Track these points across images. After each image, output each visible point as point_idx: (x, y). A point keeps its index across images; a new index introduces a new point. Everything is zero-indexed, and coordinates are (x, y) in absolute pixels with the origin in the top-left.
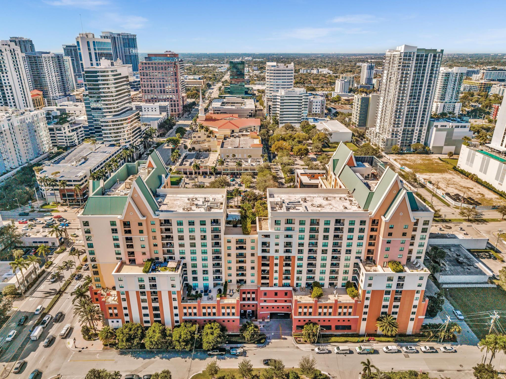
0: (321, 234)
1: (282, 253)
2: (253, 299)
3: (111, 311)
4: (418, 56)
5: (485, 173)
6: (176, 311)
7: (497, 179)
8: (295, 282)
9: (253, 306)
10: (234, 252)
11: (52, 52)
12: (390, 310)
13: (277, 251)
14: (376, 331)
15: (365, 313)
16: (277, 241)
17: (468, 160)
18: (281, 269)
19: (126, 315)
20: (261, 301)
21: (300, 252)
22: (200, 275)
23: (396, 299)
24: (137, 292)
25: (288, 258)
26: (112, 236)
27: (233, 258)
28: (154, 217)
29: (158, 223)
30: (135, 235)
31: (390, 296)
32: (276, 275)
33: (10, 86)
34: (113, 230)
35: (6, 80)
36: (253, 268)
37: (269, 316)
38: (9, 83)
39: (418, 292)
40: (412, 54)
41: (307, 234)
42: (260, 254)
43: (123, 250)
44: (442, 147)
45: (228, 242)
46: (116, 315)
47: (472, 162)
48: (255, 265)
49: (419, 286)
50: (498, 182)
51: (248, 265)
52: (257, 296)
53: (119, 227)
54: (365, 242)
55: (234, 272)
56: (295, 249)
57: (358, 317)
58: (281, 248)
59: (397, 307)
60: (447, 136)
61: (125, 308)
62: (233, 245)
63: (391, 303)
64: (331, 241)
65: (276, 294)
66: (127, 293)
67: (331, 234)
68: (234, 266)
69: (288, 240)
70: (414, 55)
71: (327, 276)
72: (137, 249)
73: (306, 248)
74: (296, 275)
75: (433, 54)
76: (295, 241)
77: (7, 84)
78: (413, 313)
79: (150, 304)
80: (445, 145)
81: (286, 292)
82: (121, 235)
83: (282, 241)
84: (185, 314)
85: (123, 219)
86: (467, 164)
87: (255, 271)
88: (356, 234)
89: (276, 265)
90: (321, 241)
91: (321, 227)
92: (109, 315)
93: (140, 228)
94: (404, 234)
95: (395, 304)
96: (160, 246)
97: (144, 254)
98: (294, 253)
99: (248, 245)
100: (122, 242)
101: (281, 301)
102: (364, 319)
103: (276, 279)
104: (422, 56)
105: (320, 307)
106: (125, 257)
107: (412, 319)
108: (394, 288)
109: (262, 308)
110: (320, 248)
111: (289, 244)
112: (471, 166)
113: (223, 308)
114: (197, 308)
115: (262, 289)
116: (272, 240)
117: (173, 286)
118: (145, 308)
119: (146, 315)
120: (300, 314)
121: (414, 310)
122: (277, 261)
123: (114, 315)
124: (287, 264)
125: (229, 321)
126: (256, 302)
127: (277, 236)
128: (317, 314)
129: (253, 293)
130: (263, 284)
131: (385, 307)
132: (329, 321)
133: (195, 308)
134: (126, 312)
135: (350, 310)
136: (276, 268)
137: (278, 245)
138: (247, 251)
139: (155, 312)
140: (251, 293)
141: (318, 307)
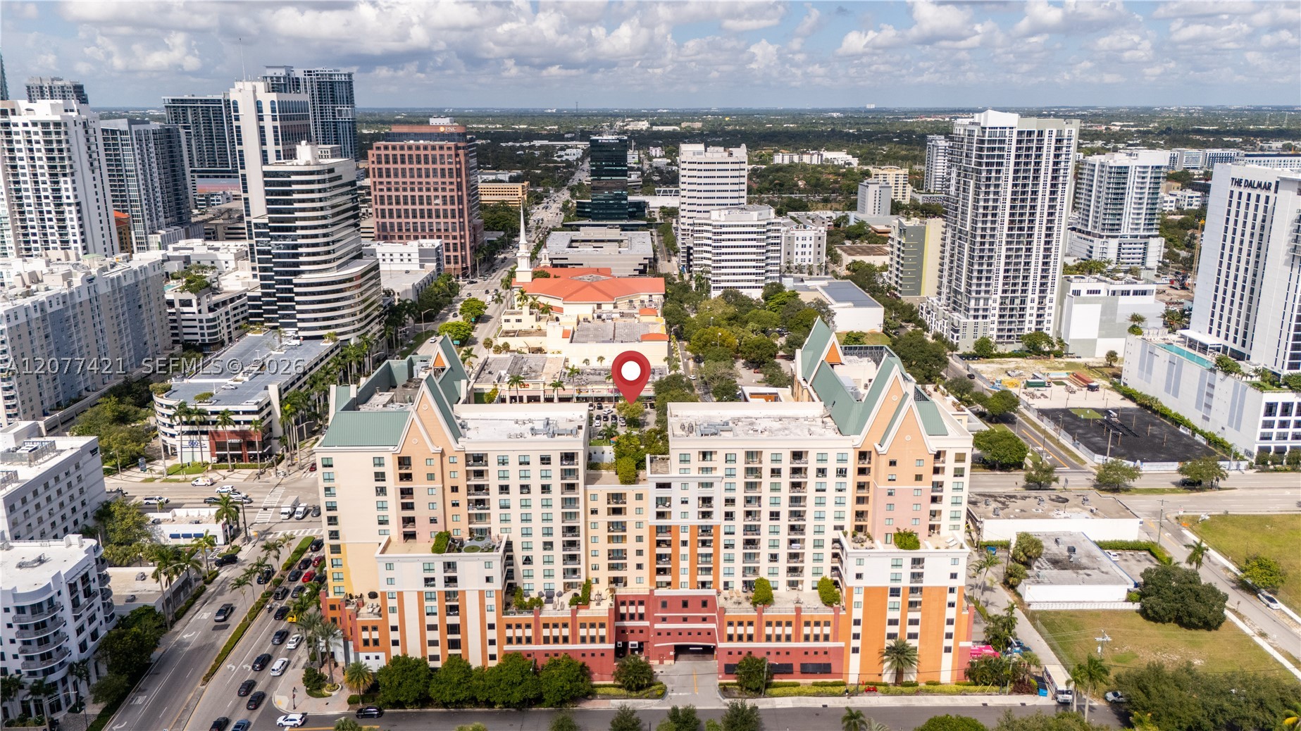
0: (766, 480)
1: (695, 520)
2: (641, 617)
3: (365, 635)
4: (1020, 134)
5: (1176, 394)
6: (492, 634)
7: (1198, 407)
8: (722, 579)
9: (641, 631)
10: (603, 519)
13: (685, 514)
14: (880, 675)
15: (856, 636)
16: (685, 494)
17: (1141, 367)
18: (693, 551)
19: (395, 643)
20: (656, 620)
22: (538, 566)
23: (912, 604)
24: (420, 593)
25: (706, 530)
26: (374, 485)
27: (602, 532)
28: (455, 447)
29: (461, 460)
30: (418, 484)
31: (899, 599)
32: (684, 564)
34: (377, 474)
37: (672, 653)
39: (952, 590)
40: (1007, 130)
41: (740, 479)
42: (653, 521)
43: (394, 513)
44: (1094, 342)
45: (592, 500)
46: (376, 642)
47: (1150, 371)
49: (954, 576)
50: (1201, 414)
51: (630, 546)
52: (647, 609)
53: (391, 469)
54: (849, 494)
55: (603, 560)
56: (719, 508)
57: (841, 644)
58: (694, 508)
59: (914, 622)
60: (1103, 313)
61: (394, 629)
62: (602, 505)
63: (904, 615)
64: (785, 493)
65: (685, 604)
66: (400, 594)
67: (785, 480)
68: (604, 547)
69: (706, 492)
70: (1011, 133)
71: (783, 565)
72: (421, 511)
73: (739, 509)
74: (723, 565)
75: (1055, 131)
76: (718, 494)
78: (949, 636)
79: (442, 619)
81: (704, 599)
82: (393, 484)
83: (694, 493)
84: (510, 640)
85: (398, 451)
87: (645, 560)
88: (831, 480)
89: (684, 543)
90: (766, 493)
91: (767, 466)
92: (361, 644)
93: (430, 470)
94: (919, 478)
95: (912, 615)
96: (463, 504)
97: (433, 521)
98: (718, 519)
99: (631, 506)
101: (695, 620)
102: (855, 650)
103: (684, 572)
104: (1030, 133)
105: (769, 623)
106: (395, 529)
107: (948, 650)
108: (906, 582)
109: (659, 634)
110: (766, 508)
111: (707, 501)
112: (1148, 381)
113: (583, 626)
114: (533, 626)
115: (658, 593)
116: (675, 493)
117: (488, 579)
118: (432, 628)
119: (433, 643)
120: (730, 638)
121: (950, 629)
122: (684, 536)
123: (371, 643)
124: (704, 543)
125: (593, 655)
126: (646, 623)
127: (685, 486)
128: (764, 638)
129: (641, 603)
130: (659, 585)
131: (893, 622)
132: (788, 653)
133: (528, 626)
134: (394, 636)
135: (827, 630)
136: (684, 550)
137: (686, 502)
138: (629, 518)
139: (451, 637)
140: (637, 603)
141: (764, 623)
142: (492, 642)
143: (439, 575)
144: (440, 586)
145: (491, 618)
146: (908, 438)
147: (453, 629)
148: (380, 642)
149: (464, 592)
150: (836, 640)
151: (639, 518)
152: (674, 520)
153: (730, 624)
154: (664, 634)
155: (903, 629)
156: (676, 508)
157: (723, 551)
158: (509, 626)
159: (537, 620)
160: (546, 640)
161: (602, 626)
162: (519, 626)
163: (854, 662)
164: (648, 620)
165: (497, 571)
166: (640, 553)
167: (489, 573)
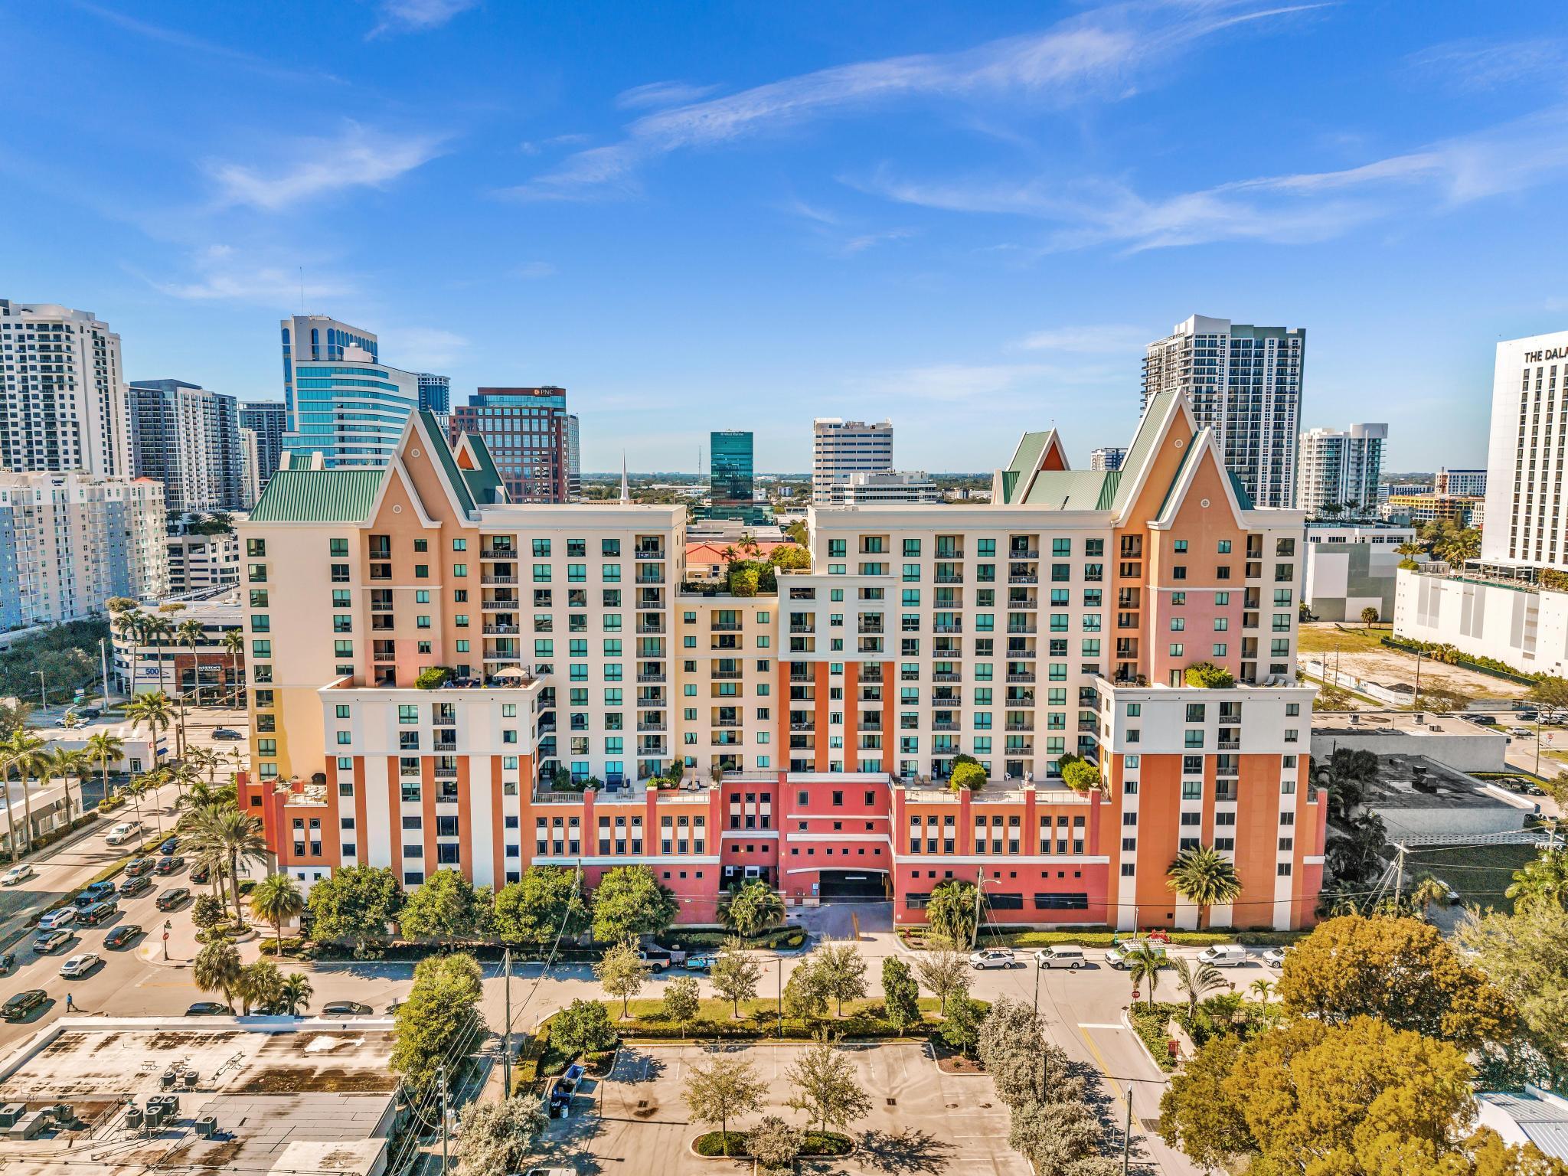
0: (970, 586)
1: (851, 653)
2: (765, 823)
3: (299, 835)
4: (1235, 345)
5: (1478, 634)
6: (512, 837)
7: (1515, 642)
8: (899, 756)
9: (765, 849)
10: (705, 656)
11: (205, 388)
12: (1207, 832)
13: (837, 645)
14: (1170, 916)
15: (1129, 844)
16: (837, 608)
17: (1422, 609)
18: (851, 708)
19: (349, 850)
20: (791, 826)
21: (909, 647)
22: (596, 732)
23: (1222, 791)
24: (392, 760)
25: (873, 673)
26: (328, 588)
27: (703, 678)
28: (464, 523)
29: (473, 547)
30: (403, 584)
31: (1200, 778)
32: (836, 731)
33: (75, 424)
34: (335, 569)
35: (68, 406)
36: (763, 714)
37: (816, 886)
38: (73, 415)
39: (1289, 762)
40: (1219, 340)
41: (927, 587)
42: (787, 656)
43: (360, 638)
44: (1342, 601)
45: (687, 621)
46: (316, 848)
47: (1435, 612)
48: (771, 702)
49: (1291, 738)
50: (1520, 651)
51: (748, 703)
52: (776, 809)
53: (356, 558)
54: (1106, 612)
55: (703, 727)
56: (892, 636)
57: (1105, 859)
58: (851, 634)
59: (1225, 819)
60: (1351, 565)
61: (348, 824)
62: (703, 632)
63: (1208, 807)
64: (1001, 611)
65: (838, 798)
66: (359, 760)
67: (1001, 586)
68: (706, 704)
69: (872, 607)
70: (1223, 343)
71: (998, 734)
72: (404, 634)
73: (926, 637)
74: (900, 733)
75: (1276, 340)
76: (892, 610)
77: (69, 417)
78: (1286, 844)
79: (429, 809)
80: (1350, 594)
81: (870, 790)
82: (358, 587)
83: (853, 608)
84: (542, 848)
85: (370, 526)
86: (1421, 622)
87: (771, 725)
88: (1077, 586)
89: (836, 694)
90: (970, 612)
91: (971, 562)
92: (291, 850)
93: (420, 558)
94: (1223, 573)
95: (1222, 807)
96: (476, 625)
97: (425, 649)
98: (890, 651)
99: (749, 633)
100: (359, 613)
101: (854, 826)
102: (1128, 870)
103: (836, 746)
104: (1248, 344)
105: (981, 821)
106: (362, 663)
107: (1284, 869)
108: (1211, 747)
109: (795, 851)
110: (969, 636)
111: (873, 622)
112: (1434, 625)
113: (667, 821)
114: (582, 821)
115: (793, 778)
116: (821, 608)
117: (508, 737)
118: (412, 823)
119: (413, 852)
120: (916, 846)
121: (1286, 831)
122: (837, 681)
123: (308, 849)
124: (868, 695)
125: (683, 875)
126: (770, 834)
127: (837, 596)
128: (973, 846)
129: (765, 798)
130: (797, 766)
131: (1191, 819)
132: (1013, 875)
133: (574, 822)
134: (348, 837)
135: (1080, 833)
136: (837, 706)
137: (840, 623)
138: (747, 655)
139: (442, 840)
140: (758, 797)
141: (973, 820)
142: (513, 851)
143: (426, 729)
144: (426, 748)
145: (512, 806)
146: (1205, 503)
147: (448, 825)
148: (323, 850)
149: (466, 760)
150: (1095, 852)
151: (763, 654)
152: (821, 653)
153: (916, 820)
154: (804, 853)
156: (823, 634)
157: (900, 710)
160: (605, 848)
161: (699, 821)
162: (558, 822)
163: (1127, 889)
164: (777, 828)
165: (525, 721)
167: (509, 725)
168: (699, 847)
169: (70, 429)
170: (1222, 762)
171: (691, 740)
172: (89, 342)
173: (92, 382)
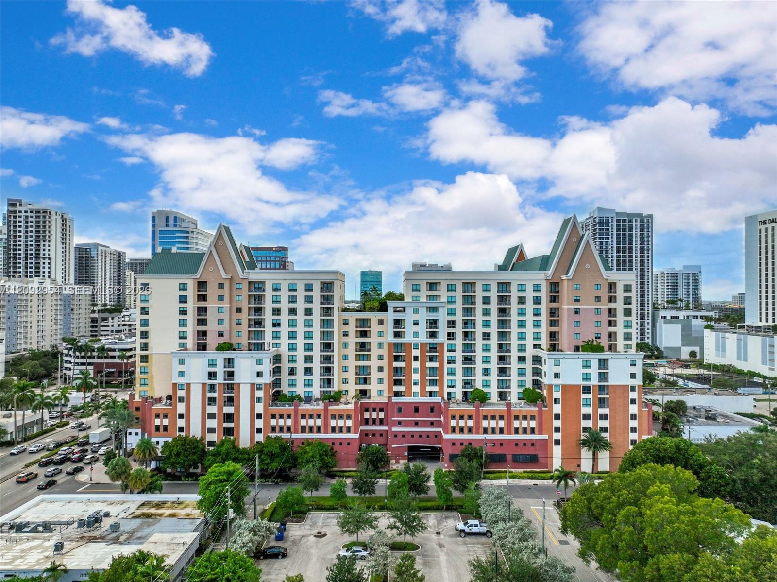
0: (479, 306)
1: (423, 338)
2: (381, 422)
3: (157, 422)
4: (618, 221)
5: (746, 360)
6: (259, 423)
8: (446, 390)
9: (381, 435)
10: (353, 340)
13: (416, 335)
15: (557, 430)
16: (416, 317)
17: (717, 349)
18: (423, 365)
19: (181, 429)
20: (394, 424)
21: (451, 336)
22: (300, 377)
23: (602, 403)
24: (204, 385)
25: (433, 348)
26: (177, 306)
27: (352, 351)
28: (242, 276)
29: (245, 287)
30: (212, 304)
31: (590, 396)
32: (416, 377)
33: (50, 259)
34: (181, 297)
35: (47, 250)
37: (406, 454)
38: (49, 255)
39: (633, 389)
40: (610, 219)
41: (459, 306)
42: (391, 339)
43: (191, 329)
45: (344, 324)
46: (166, 428)
47: (724, 350)
48: (384, 363)
49: (633, 377)
51: (373, 363)
52: (386, 415)
53: (191, 293)
54: (544, 318)
55: (351, 376)
56: (443, 330)
57: (545, 437)
58: (423, 330)
59: (604, 417)
60: (683, 330)
61: (181, 416)
62: (352, 328)
63: (595, 411)
64: (494, 318)
65: (417, 410)
66: (188, 385)
67: (494, 306)
68: (352, 363)
69: (433, 316)
70: (612, 220)
71: (494, 378)
72: (212, 327)
73: (459, 330)
74: (446, 378)
75: (639, 219)
76: (442, 318)
77: (47, 256)
78: (634, 430)
79: (220, 409)
80: (683, 345)
81: (432, 405)
82: (191, 305)
83: (423, 316)
84: (273, 429)
85: (198, 277)
86: (718, 355)
87: (384, 375)
88: (530, 306)
89: (416, 359)
90: (479, 318)
91: (479, 295)
92: (153, 429)
93: (220, 292)
94: (598, 299)
95: (602, 411)
96: (245, 323)
98: (442, 338)
99: (374, 328)
100: (191, 318)
101: (424, 424)
102: (557, 442)
103: (415, 384)
105: (485, 418)
108: (595, 381)
109: (396, 436)
110: (479, 330)
111: (433, 323)
112: (724, 356)
113: (333, 417)
114: (293, 416)
115: (395, 399)
116: (409, 317)
117: (259, 374)
118: (212, 416)
119: (212, 430)
120: (454, 430)
121: (633, 423)
122: (416, 352)
123: (162, 429)
124: (431, 359)
125: (341, 444)
126: (385, 428)
127: (416, 310)
128: (481, 430)
129: (381, 410)
130: (397, 394)
131: (587, 417)
132: (501, 445)
133: (289, 417)
134: (181, 423)
135: (533, 424)
136: (416, 365)
137: (417, 324)
138: (373, 340)
139: (225, 425)
140: (378, 409)
141: (481, 417)
142: (259, 431)
143: (220, 369)
144: (220, 379)
145: (260, 408)
146: (588, 266)
147: (229, 417)
148: (169, 429)
149: (239, 385)
150: (541, 433)
151: (381, 340)
152: (408, 339)
153: (454, 417)
154: (399, 436)
155: (595, 423)
156: (409, 329)
157: (446, 366)
158: (273, 417)
159: (296, 411)
160: (303, 429)
161: (349, 417)
162: (281, 417)
163: (557, 451)
164: (387, 425)
165: (267, 367)
166: (381, 369)
167: (259, 368)
168: (349, 430)
169: (47, 261)
170: (601, 388)
171: (346, 382)
172: (59, 221)
173: (59, 239)
